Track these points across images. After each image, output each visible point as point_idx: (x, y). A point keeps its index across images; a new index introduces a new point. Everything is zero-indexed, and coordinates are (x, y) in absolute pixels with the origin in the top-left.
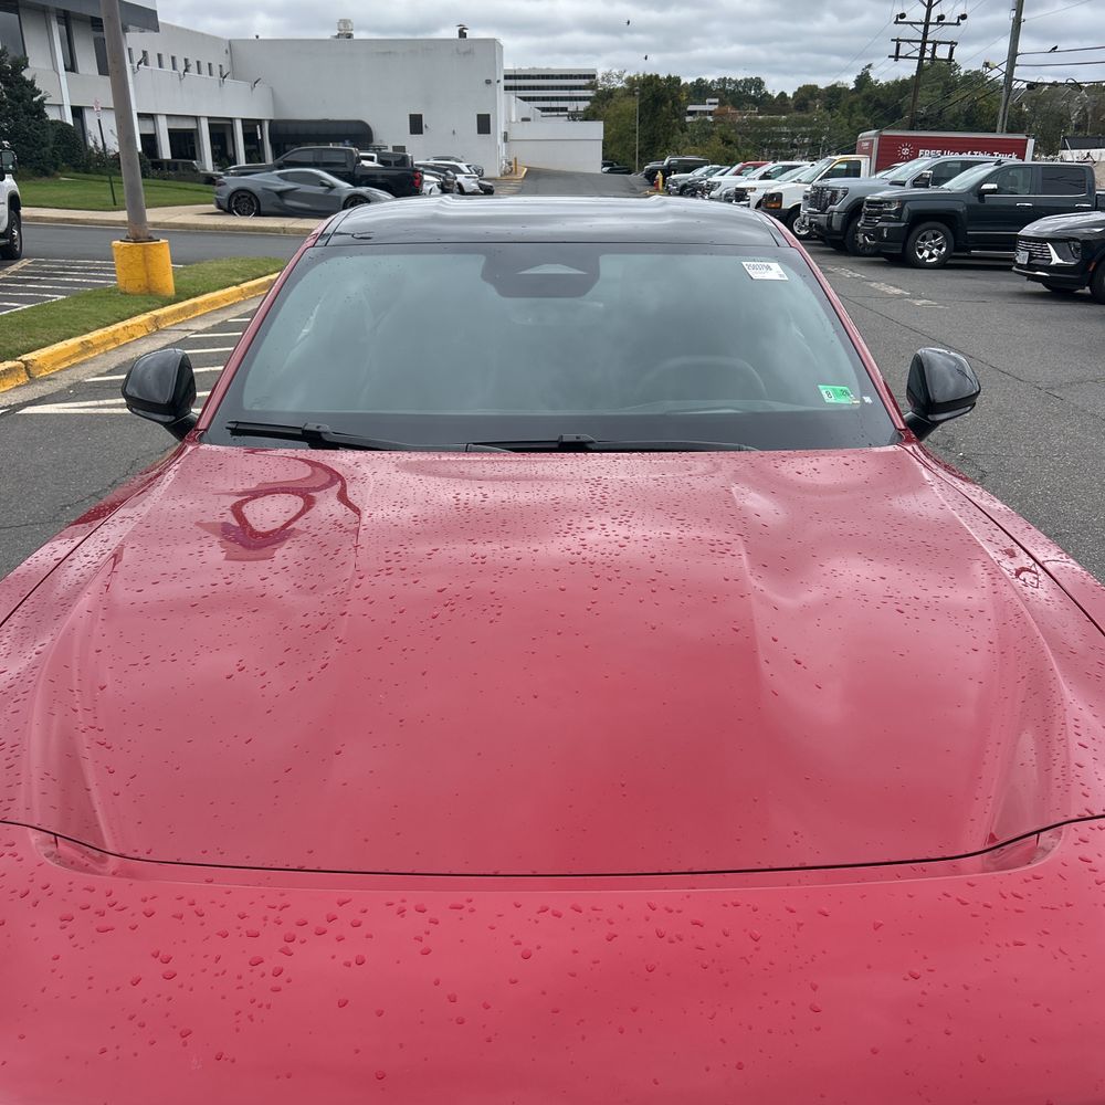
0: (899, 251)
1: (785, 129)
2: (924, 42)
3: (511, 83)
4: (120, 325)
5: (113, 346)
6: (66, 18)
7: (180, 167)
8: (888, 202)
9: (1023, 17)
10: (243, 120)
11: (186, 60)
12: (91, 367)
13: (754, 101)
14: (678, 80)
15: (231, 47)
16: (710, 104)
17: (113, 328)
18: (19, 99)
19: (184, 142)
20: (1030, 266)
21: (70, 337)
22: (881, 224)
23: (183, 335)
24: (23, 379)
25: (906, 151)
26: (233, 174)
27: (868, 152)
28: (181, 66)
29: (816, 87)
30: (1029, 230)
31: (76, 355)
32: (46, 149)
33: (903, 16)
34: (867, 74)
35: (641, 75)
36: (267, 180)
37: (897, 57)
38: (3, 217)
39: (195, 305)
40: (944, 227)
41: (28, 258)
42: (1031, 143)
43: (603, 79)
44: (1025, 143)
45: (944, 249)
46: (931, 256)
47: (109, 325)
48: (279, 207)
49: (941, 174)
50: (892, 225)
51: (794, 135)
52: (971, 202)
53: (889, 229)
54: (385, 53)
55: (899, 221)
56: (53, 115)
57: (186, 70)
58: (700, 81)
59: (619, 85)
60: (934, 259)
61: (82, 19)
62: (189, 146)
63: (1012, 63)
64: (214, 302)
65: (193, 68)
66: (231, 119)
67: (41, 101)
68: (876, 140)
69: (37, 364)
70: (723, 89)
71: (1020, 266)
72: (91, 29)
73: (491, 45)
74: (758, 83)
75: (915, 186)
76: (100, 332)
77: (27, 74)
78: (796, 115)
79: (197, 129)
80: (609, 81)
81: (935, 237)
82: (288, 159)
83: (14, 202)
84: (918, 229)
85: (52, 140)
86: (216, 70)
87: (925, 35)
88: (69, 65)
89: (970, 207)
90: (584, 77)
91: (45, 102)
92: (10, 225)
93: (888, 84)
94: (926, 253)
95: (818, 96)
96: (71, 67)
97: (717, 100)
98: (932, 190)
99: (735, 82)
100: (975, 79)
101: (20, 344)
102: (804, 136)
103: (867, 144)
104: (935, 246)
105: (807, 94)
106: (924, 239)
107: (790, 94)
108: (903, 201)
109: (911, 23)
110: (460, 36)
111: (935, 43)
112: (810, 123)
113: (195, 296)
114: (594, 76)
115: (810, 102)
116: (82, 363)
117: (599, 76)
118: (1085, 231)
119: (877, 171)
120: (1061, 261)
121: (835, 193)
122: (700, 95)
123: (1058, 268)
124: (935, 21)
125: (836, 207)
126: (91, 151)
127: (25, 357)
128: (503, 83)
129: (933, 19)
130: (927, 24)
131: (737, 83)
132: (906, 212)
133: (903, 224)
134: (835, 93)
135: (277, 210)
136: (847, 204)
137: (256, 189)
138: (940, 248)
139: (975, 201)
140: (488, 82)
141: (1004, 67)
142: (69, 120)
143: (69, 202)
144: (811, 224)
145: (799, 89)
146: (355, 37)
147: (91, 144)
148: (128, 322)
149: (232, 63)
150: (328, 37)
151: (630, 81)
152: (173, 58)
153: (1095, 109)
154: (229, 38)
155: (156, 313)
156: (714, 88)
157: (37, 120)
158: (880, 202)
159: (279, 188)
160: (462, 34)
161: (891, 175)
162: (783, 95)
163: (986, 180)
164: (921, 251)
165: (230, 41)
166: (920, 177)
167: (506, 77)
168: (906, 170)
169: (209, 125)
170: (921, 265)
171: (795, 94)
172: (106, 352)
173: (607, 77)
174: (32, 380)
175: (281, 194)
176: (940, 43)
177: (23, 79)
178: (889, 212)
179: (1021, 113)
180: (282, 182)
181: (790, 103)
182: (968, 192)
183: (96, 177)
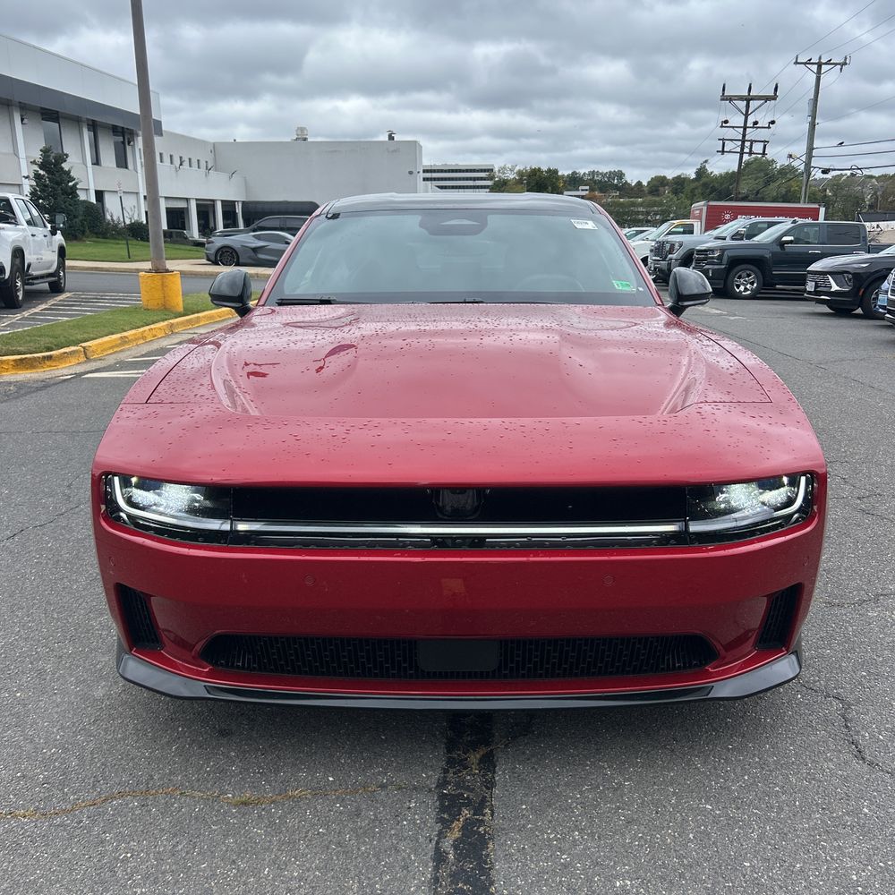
0: (721, 286)
1: (641, 209)
2: (743, 141)
3: (428, 175)
4: (147, 328)
5: (142, 341)
6: (94, 126)
7: (174, 236)
8: (712, 250)
9: (817, 121)
10: (222, 201)
11: (181, 158)
12: (128, 353)
13: (616, 188)
14: (556, 172)
15: (215, 148)
16: (582, 190)
17: (142, 329)
18: (58, 184)
19: (177, 217)
20: (816, 293)
21: (113, 334)
22: (707, 267)
23: (191, 336)
24: (82, 359)
25: (727, 217)
26: (219, 236)
27: (699, 218)
28: (177, 162)
29: (665, 177)
30: (815, 267)
31: (117, 346)
32: (77, 220)
33: (726, 122)
34: (705, 166)
35: (528, 168)
36: (244, 239)
37: (723, 152)
38: (54, 262)
39: (198, 318)
40: (754, 268)
41: (70, 292)
42: (822, 210)
43: (499, 171)
44: (817, 211)
45: (755, 285)
46: (746, 289)
47: (138, 328)
48: (254, 260)
49: (753, 231)
50: (716, 267)
51: (648, 213)
52: (775, 250)
53: (713, 270)
54: (332, 152)
55: (720, 264)
56: (82, 196)
57: (181, 165)
58: (574, 173)
59: (512, 177)
60: (749, 292)
61: (105, 126)
62: (180, 221)
63: (810, 155)
64: (211, 317)
65: (186, 164)
66: (213, 201)
67: (75, 185)
68: (705, 209)
69: (91, 349)
70: (592, 179)
71: (810, 293)
72: (111, 133)
73: (414, 146)
74: (620, 175)
75: (733, 239)
76: (134, 331)
77: (65, 166)
78: (650, 198)
79: (187, 208)
80: (504, 173)
81: (749, 276)
82: (260, 225)
83: (62, 252)
84: (735, 270)
85: (81, 213)
86: (203, 164)
87: (744, 135)
88: (95, 161)
89: (774, 254)
90: (485, 171)
91: (78, 186)
92: (59, 267)
93: (721, 175)
94: (742, 288)
95: (667, 184)
96: (97, 162)
97: (587, 188)
98: (746, 242)
99: (601, 174)
100: (787, 171)
101: (79, 337)
102: (656, 214)
103: (698, 212)
104: (748, 282)
105: (659, 184)
106: (740, 277)
107: (645, 183)
108: (723, 250)
109: (733, 127)
110: (389, 139)
111: (752, 142)
112: (661, 204)
113: (198, 312)
114: (492, 170)
115: (661, 189)
116: (121, 351)
117: (496, 170)
118: (856, 266)
119: (706, 231)
120: (838, 288)
121: (672, 246)
122: (574, 184)
123: (836, 293)
124: (752, 125)
125: (674, 256)
126: (109, 224)
127: (83, 345)
128: (422, 175)
129: (750, 124)
130: (745, 128)
131: (604, 175)
132: (725, 258)
133: (723, 267)
134: (680, 182)
135: (253, 262)
136: (682, 253)
137: (236, 246)
138: (752, 283)
139: (778, 249)
140: (411, 173)
141: (804, 158)
142: (93, 200)
143: (95, 256)
144: (655, 268)
145: (652, 179)
146: (309, 140)
147: (109, 217)
148: (152, 326)
149: (215, 160)
150: (289, 140)
151: (520, 173)
152: (171, 156)
153: (883, 192)
154: (212, 141)
155: (171, 321)
156: (585, 178)
157: (71, 199)
158: (705, 251)
159: (253, 245)
160: (391, 138)
161: (715, 233)
162: (639, 183)
163: (785, 234)
164: (738, 286)
165: (214, 144)
166: (737, 234)
167: (424, 171)
168: (728, 229)
169: (198, 205)
170: (738, 297)
171: (649, 183)
172: (137, 345)
173: (503, 169)
174: (88, 359)
175: (255, 250)
176: (756, 141)
177: (62, 168)
178: (713, 258)
179: (825, 196)
180: (256, 241)
181: (645, 189)
182: (772, 243)
183: (112, 241)
